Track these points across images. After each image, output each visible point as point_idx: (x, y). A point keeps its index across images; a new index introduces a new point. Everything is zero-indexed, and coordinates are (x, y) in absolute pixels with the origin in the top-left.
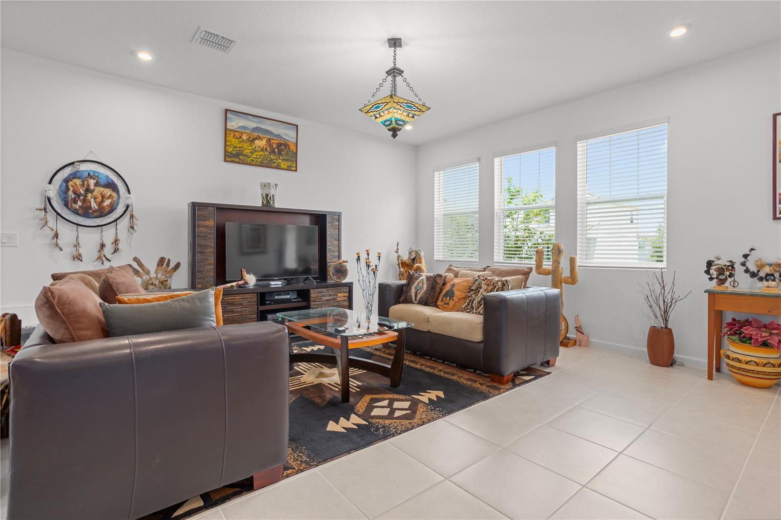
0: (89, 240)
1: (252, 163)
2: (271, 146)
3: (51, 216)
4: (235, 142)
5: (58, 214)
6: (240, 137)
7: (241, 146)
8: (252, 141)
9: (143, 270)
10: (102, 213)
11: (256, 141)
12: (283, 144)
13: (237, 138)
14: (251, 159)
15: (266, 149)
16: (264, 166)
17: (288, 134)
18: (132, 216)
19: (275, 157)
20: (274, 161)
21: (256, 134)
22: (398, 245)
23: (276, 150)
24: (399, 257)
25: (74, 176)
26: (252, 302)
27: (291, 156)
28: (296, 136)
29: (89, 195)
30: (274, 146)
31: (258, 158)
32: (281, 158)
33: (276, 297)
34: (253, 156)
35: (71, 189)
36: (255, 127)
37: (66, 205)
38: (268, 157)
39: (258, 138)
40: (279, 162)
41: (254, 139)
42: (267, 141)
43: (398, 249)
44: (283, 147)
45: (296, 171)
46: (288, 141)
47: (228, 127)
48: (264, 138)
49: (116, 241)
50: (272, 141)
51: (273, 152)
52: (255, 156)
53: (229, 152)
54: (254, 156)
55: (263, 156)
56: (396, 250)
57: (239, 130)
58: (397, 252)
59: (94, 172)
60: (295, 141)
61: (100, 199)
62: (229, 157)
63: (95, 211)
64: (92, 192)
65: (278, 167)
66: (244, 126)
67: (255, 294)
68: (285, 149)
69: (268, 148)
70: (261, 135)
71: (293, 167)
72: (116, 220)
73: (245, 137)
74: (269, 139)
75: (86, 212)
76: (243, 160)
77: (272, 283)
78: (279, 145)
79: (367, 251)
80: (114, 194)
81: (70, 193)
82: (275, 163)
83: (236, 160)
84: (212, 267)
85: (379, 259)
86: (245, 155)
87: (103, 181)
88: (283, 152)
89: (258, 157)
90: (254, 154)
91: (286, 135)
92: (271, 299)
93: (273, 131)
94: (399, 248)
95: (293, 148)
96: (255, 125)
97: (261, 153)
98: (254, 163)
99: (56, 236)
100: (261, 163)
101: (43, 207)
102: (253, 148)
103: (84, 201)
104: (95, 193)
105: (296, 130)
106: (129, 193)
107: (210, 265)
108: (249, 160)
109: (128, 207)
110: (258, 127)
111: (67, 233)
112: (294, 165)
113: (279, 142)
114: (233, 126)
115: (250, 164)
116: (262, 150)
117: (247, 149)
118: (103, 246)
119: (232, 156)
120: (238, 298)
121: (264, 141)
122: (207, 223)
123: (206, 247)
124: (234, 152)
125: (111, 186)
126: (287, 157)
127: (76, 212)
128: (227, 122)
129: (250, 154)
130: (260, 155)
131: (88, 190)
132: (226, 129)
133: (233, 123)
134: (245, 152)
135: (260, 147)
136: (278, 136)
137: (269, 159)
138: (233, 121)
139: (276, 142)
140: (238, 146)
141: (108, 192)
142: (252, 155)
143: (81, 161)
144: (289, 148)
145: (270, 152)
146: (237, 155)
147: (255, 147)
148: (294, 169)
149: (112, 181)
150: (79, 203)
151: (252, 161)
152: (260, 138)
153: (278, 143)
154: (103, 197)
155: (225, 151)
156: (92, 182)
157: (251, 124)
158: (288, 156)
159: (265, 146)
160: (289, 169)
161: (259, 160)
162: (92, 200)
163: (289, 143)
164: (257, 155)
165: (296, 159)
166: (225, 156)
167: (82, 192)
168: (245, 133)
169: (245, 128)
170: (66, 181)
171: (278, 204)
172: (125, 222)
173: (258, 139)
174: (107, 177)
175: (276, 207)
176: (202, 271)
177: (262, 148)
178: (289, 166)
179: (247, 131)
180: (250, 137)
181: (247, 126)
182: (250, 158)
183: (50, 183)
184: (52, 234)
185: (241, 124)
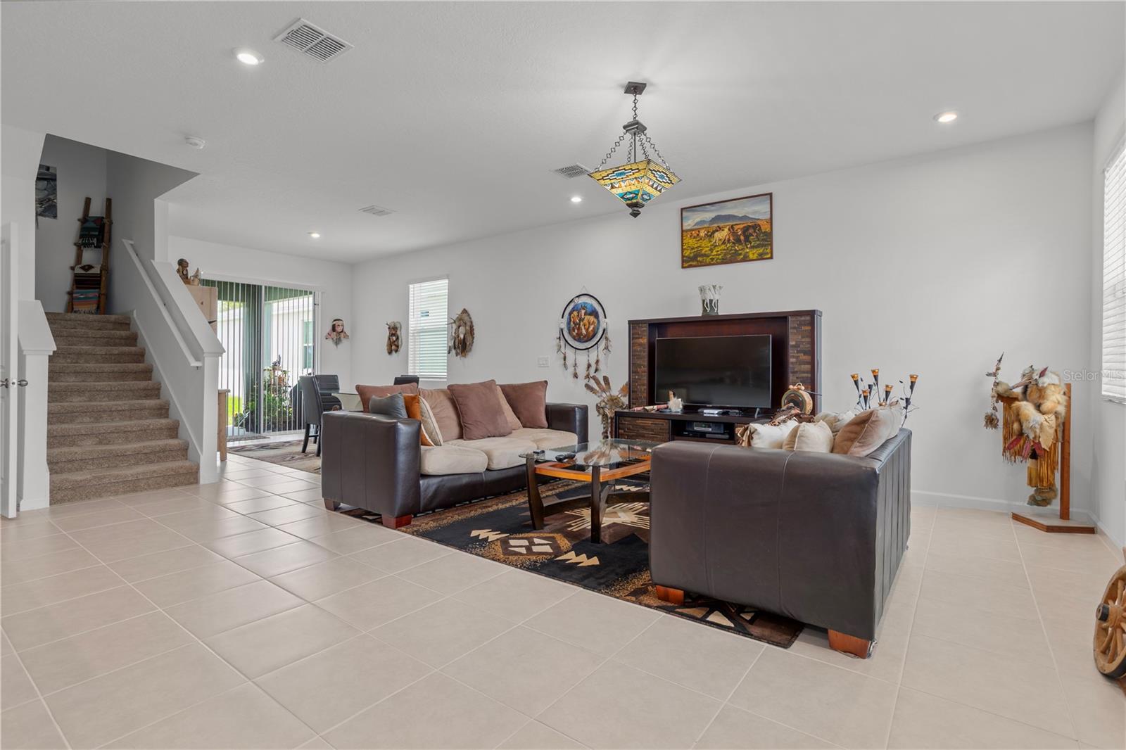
0: (582, 359)
1: (712, 262)
2: (734, 234)
3: (563, 342)
4: (691, 242)
5: (566, 341)
6: (698, 235)
7: (698, 245)
8: (711, 236)
9: (600, 388)
10: (589, 338)
11: (716, 235)
12: (750, 226)
13: (694, 238)
14: (710, 257)
15: (729, 240)
16: (726, 263)
17: (757, 211)
18: (607, 339)
19: (740, 247)
20: (740, 252)
21: (716, 225)
22: (1000, 361)
23: (742, 238)
24: (997, 384)
25: (573, 310)
26: (663, 430)
27: (763, 240)
28: (769, 210)
29: (582, 323)
30: (739, 233)
31: (720, 255)
32: (749, 246)
33: (695, 428)
34: (712, 254)
35: (572, 319)
36: (713, 217)
37: (569, 333)
38: (731, 250)
39: (720, 229)
40: (747, 252)
41: (713, 233)
42: (729, 230)
43: (998, 369)
44: (751, 231)
45: (771, 258)
46: (758, 219)
47: (684, 228)
48: (725, 227)
49: (597, 362)
50: (736, 227)
51: (738, 241)
52: (716, 253)
53: (686, 257)
54: (714, 253)
55: (724, 250)
56: (994, 371)
57: (696, 227)
58: (995, 375)
59: (584, 303)
60: (769, 217)
61: (587, 327)
62: (687, 262)
63: (585, 337)
64: (583, 319)
65: (746, 259)
66: (701, 221)
67: (666, 421)
68: (755, 232)
69: (731, 239)
70: (721, 225)
71: (767, 253)
72: (597, 343)
73: (702, 234)
74: (732, 226)
75: (579, 338)
76: (701, 262)
77: (705, 411)
78: (746, 229)
79: (873, 372)
80: (596, 321)
81: (572, 323)
82: (741, 254)
83: (694, 263)
84: (645, 387)
85: (912, 387)
86: (705, 255)
87: (589, 310)
88: (752, 237)
89: (719, 253)
90: (715, 251)
91: (754, 213)
92: (690, 429)
93: (736, 214)
94: (1001, 366)
95: (765, 228)
96: (713, 215)
97: (723, 247)
98: (714, 261)
99: (565, 359)
100: (723, 259)
101: (558, 336)
102: (712, 243)
103: (579, 329)
104: (585, 321)
105: (769, 201)
106: (605, 317)
107: (644, 385)
108: (708, 260)
109: (604, 330)
110: (718, 216)
111: (570, 353)
112: (768, 251)
113: (745, 225)
114: (689, 225)
115: (709, 264)
116: (724, 243)
117: (705, 246)
118: (589, 366)
119: (691, 260)
120: (649, 422)
121: (726, 230)
122: (641, 341)
123: (639, 366)
124: (692, 255)
125: (594, 313)
126: (758, 242)
127: (574, 338)
128: (684, 223)
129: (710, 252)
130: (721, 250)
131: (581, 320)
132: (682, 231)
133: (690, 222)
134: (703, 252)
135: (721, 240)
136: (745, 217)
137: (733, 251)
138: (689, 220)
139: (742, 226)
140: (696, 246)
141: (592, 319)
142: (712, 252)
143: (577, 297)
144: (760, 229)
145: (734, 243)
146: (695, 258)
147: (714, 241)
148: (769, 256)
149: (595, 309)
150: (576, 331)
151: (712, 259)
152: (720, 228)
153: (745, 227)
154: (589, 323)
155: (683, 256)
156: (583, 312)
157: (708, 215)
158: (758, 240)
159: (728, 237)
160: (761, 257)
161: (720, 257)
162: (583, 327)
163: (759, 222)
164: (718, 251)
165: (772, 241)
166: (683, 262)
167: (578, 321)
168: (703, 228)
169: (702, 222)
170: (570, 314)
172: (602, 344)
173: (718, 231)
174: (592, 305)
175: (720, 314)
176: (636, 392)
177: (723, 240)
178: (760, 255)
179: (706, 226)
180: (708, 232)
181: (705, 219)
183: (563, 317)
184: (563, 356)
185: (698, 220)
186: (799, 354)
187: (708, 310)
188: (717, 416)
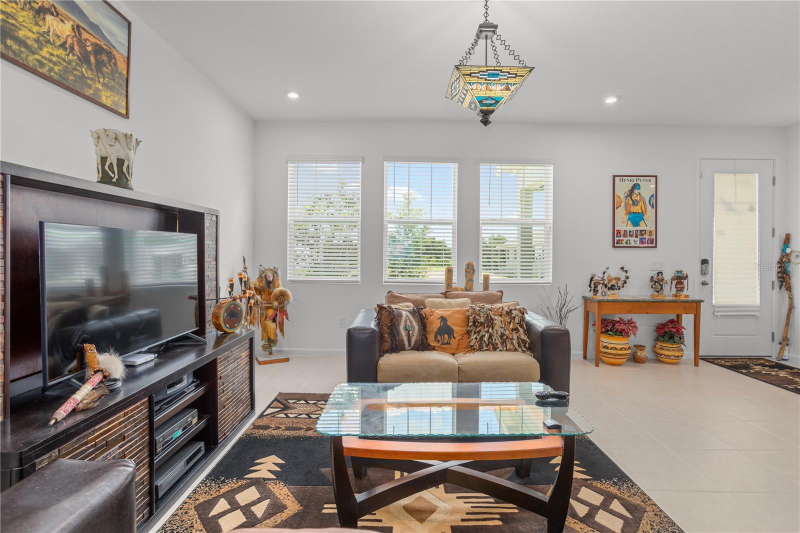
1: (41, 70)
2: (82, 43)
8: (38, 13)
11: (49, 18)
12: (104, 49)
14: (36, 56)
15: (72, 49)
16: (64, 88)
17: (113, 33)
19: (90, 74)
20: (89, 82)
23: (92, 59)
27: (118, 83)
30: (88, 49)
31: (55, 64)
32: (101, 80)
33: (168, 392)
34: (41, 52)
38: (75, 69)
39: (54, 12)
40: (97, 89)
41: (45, 11)
42: (73, 29)
44: (104, 58)
45: (126, 117)
46: (114, 47)
48: (69, 19)
50: (83, 34)
52: (47, 56)
54: (45, 52)
55: (64, 60)
60: (126, 55)
65: (96, 99)
68: (109, 63)
69: (76, 47)
70: (61, 9)
71: (122, 108)
74: (78, 27)
76: (15, 53)
78: (97, 49)
82: (90, 86)
86: (22, 42)
88: (105, 69)
89: (54, 59)
90: (45, 50)
91: (111, 33)
93: (86, 12)
95: (121, 66)
97: (61, 53)
98: (44, 70)
100: (60, 76)
102: (42, 31)
105: (126, 31)
108: (32, 60)
112: (124, 105)
113: (97, 41)
116: (63, 46)
117: (26, 26)
121: (69, 25)
126: (112, 83)
129: (35, 46)
130: (58, 56)
134: (21, 35)
135: (58, 37)
136: (96, 28)
137: (78, 73)
139: (93, 40)
142: (40, 49)
144: (115, 64)
145: (79, 58)
148: (124, 113)
151: (41, 64)
152: (58, 14)
153: (96, 44)
158: (113, 80)
159: (70, 41)
160: (113, 109)
161: (56, 68)
163: (115, 53)
164: (52, 55)
165: (128, 92)
173: (53, 14)
177: (63, 40)
178: (113, 104)
182: (34, 53)
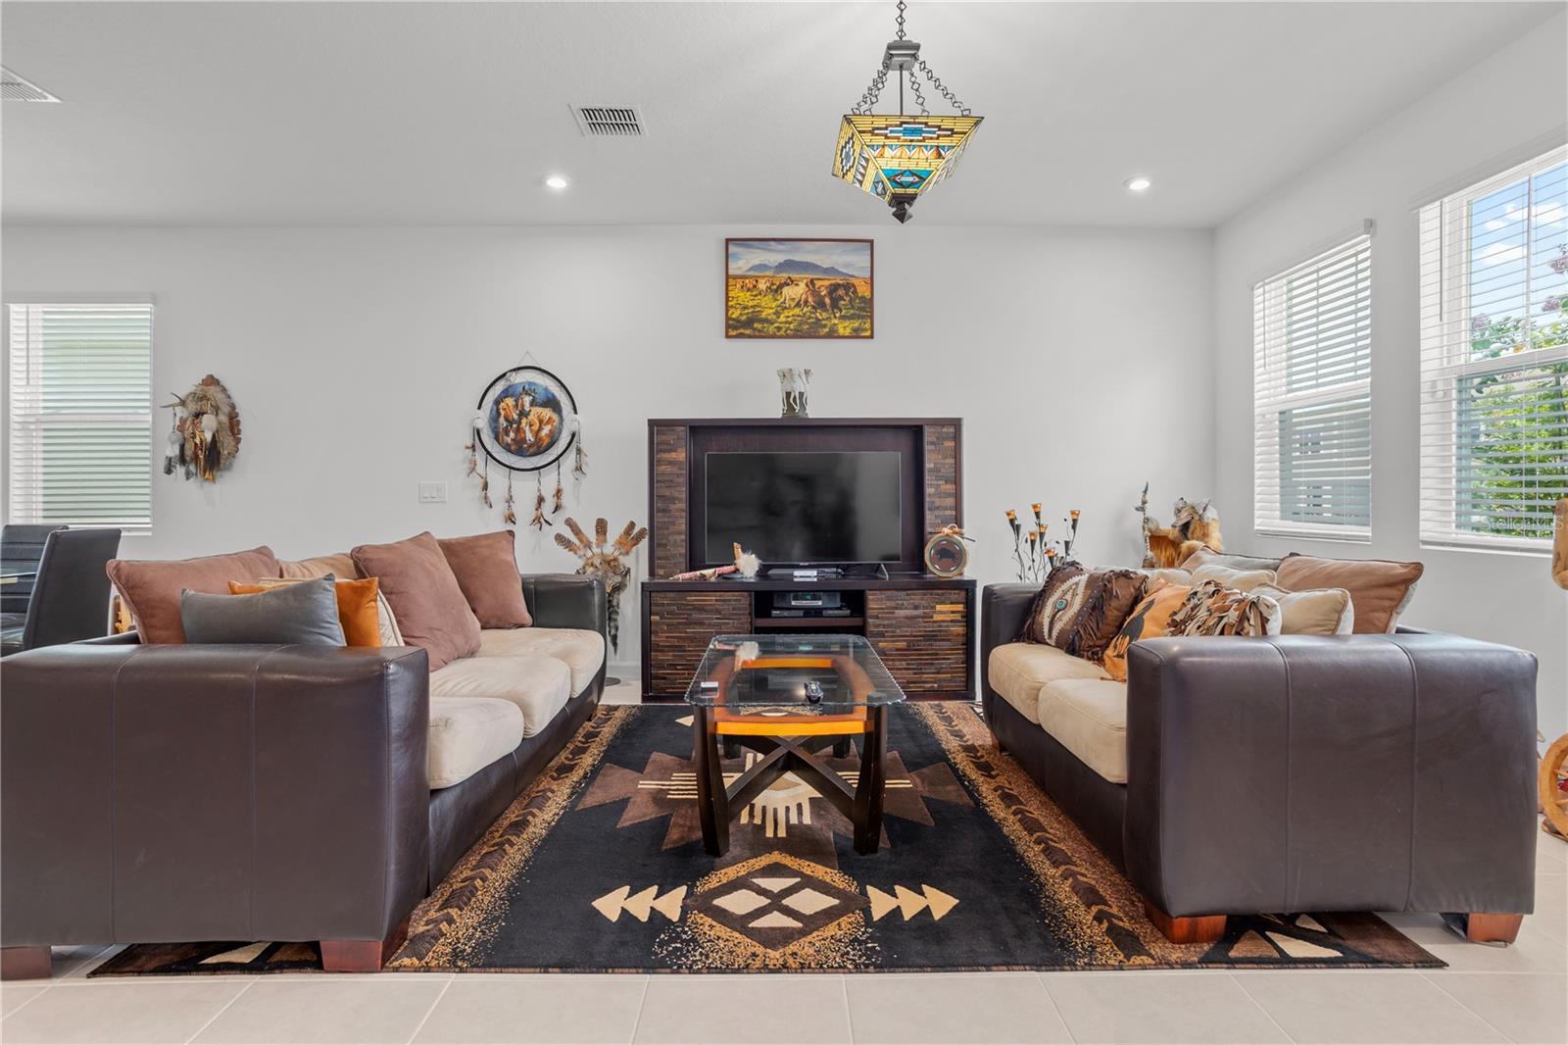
0: (525, 488)
1: (778, 334)
2: (815, 293)
3: (480, 455)
4: (742, 297)
5: (488, 453)
6: (755, 286)
7: (755, 303)
8: (776, 291)
9: (581, 540)
10: (540, 449)
11: (785, 290)
12: (839, 285)
13: (749, 290)
14: (775, 325)
15: (806, 302)
16: (801, 337)
17: (852, 263)
18: (579, 451)
19: (825, 315)
20: (823, 322)
21: (786, 275)
22: (1145, 492)
23: (827, 301)
24: (1147, 520)
25: (506, 394)
26: (739, 609)
27: (859, 309)
28: (869, 265)
29: (524, 421)
30: (823, 294)
31: (791, 323)
32: (837, 315)
33: (794, 603)
34: (779, 320)
35: (503, 413)
36: (782, 261)
37: (497, 438)
38: (810, 318)
39: (790, 282)
40: (835, 324)
41: (781, 286)
42: (807, 285)
43: (1144, 502)
44: (841, 292)
45: (872, 337)
46: (853, 276)
47: (731, 272)
48: (801, 280)
49: (558, 493)
50: (818, 284)
51: (820, 304)
52: (784, 320)
53: (734, 319)
54: (782, 319)
55: (799, 316)
56: (1140, 504)
57: (752, 273)
58: (1142, 509)
59: (530, 384)
60: (868, 275)
61: (536, 427)
62: (735, 328)
63: (530, 446)
64: (527, 415)
65: (832, 335)
66: (761, 265)
67: (746, 594)
68: (847, 294)
69: (810, 300)
70: (794, 276)
71: (866, 330)
72: (557, 459)
73: (762, 286)
74: (812, 281)
75: (519, 448)
76: (759, 331)
77: (797, 573)
78: (833, 289)
79: (1035, 507)
80: (555, 417)
81: (502, 419)
82: (825, 326)
83: (748, 332)
84: (683, 537)
85: (1074, 527)
86: (766, 321)
87: (540, 397)
88: (842, 302)
89: (789, 319)
90: (782, 316)
91: (847, 265)
92: (784, 605)
93: (819, 264)
94: (1147, 498)
95: (863, 290)
96: (781, 258)
97: (797, 311)
98: (782, 332)
99: (485, 487)
100: (795, 330)
101: (470, 444)
102: (779, 302)
103: (518, 430)
104: (531, 417)
105: (869, 252)
106: (576, 413)
107: (679, 533)
108: (772, 329)
109: (573, 435)
110: (790, 260)
111: (497, 478)
112: (868, 326)
113: (833, 282)
114: (740, 268)
115: (773, 336)
116: (798, 305)
117: (768, 306)
118: (541, 500)
119: (742, 326)
120: (711, 599)
121: (802, 285)
122: (674, 455)
123: (673, 500)
124: (744, 318)
125: (552, 403)
126: (852, 311)
127: (507, 448)
128: (730, 263)
129: (774, 317)
130: (793, 315)
131: (523, 414)
132: (728, 277)
133: (741, 263)
134: (764, 315)
135: (793, 299)
136: (831, 271)
137: (812, 320)
138: (740, 259)
139: (827, 283)
140: (751, 304)
141: (547, 413)
142: (779, 317)
143: (514, 370)
144: (855, 292)
145: (813, 307)
146: (749, 323)
147: (782, 300)
148: (868, 333)
149: (553, 395)
150: (512, 435)
151: (779, 329)
152: (792, 281)
153: (831, 285)
154: (541, 422)
155: (728, 318)
156: (527, 400)
157: (774, 257)
158: (852, 308)
159: (804, 297)
160: (856, 335)
161: (792, 326)
162: (527, 429)
163: (854, 281)
164: (788, 317)
165: (872, 312)
166: (728, 326)
167: (516, 417)
168: (764, 277)
169: (763, 267)
170: (497, 402)
171: (815, 411)
172: (570, 460)
173: (788, 285)
174: (546, 389)
175: (810, 416)
176: (665, 545)
177: (797, 301)
178: (856, 330)
179: (768, 273)
180: (773, 284)
181: (767, 263)
182: (772, 324)
183: (479, 408)
184: (480, 482)
185: (756, 262)
186: (940, 482)
187: (797, 408)
188: (815, 580)
